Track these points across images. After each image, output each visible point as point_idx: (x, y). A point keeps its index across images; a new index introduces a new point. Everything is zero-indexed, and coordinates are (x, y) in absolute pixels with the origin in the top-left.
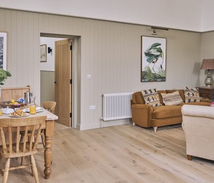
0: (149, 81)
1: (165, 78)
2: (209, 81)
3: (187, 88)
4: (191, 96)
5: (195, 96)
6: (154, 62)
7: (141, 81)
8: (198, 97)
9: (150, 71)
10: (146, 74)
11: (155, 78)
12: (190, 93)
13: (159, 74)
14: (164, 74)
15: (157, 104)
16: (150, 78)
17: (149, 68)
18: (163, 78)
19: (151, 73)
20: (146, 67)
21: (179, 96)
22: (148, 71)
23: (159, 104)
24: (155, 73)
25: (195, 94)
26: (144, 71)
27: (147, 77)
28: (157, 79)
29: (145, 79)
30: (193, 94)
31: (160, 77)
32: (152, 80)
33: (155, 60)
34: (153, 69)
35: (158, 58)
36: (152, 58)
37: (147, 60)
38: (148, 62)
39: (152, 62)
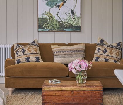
0: (50, 31)
1: (80, 27)
3: (102, 41)
5: (108, 53)
6: (59, 6)
7: (38, 31)
8: (113, 56)
9: (52, 18)
10: (44, 22)
11: (62, 27)
12: (101, 48)
13: (68, 22)
14: (78, 22)
15: (29, 58)
16: (53, 27)
17: (49, 13)
18: (76, 27)
19: (54, 21)
20: (45, 12)
21: (79, 51)
22: (49, 17)
23: (33, 58)
24: (61, 21)
25: (108, 50)
26: (41, 18)
27: (47, 25)
28: (66, 28)
29: (43, 28)
30: (105, 49)
31: (71, 26)
32: (56, 29)
33: (60, 4)
34: (57, 15)
35: (66, 1)
36: (56, 1)
37: (47, 4)
38: (49, 6)
39: (56, 6)
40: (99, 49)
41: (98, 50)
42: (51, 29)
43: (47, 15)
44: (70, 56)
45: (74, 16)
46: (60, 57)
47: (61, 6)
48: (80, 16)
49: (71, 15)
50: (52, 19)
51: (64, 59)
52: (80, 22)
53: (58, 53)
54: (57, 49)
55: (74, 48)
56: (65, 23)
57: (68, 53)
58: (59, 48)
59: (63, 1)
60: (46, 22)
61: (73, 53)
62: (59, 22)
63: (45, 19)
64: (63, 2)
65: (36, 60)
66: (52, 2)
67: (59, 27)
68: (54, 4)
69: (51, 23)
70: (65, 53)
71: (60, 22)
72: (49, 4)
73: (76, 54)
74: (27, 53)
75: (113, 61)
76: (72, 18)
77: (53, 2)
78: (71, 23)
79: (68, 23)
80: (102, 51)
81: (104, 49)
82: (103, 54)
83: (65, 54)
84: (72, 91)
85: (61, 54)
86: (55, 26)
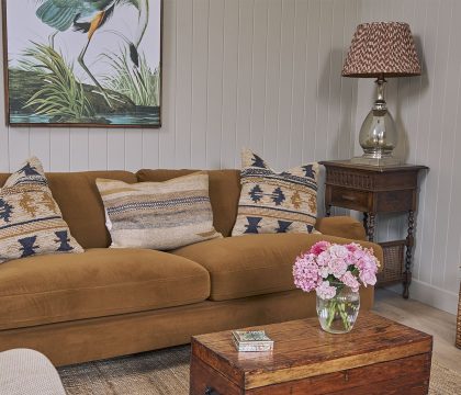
0: (55, 124)
1: (158, 110)
2: (377, 131)
3: (258, 162)
4: (266, 201)
5: (287, 204)
6: (85, 27)
7: (9, 123)
8: (302, 211)
9: (62, 71)
10: (33, 85)
11: (98, 111)
12: (262, 186)
13: (119, 91)
14: (153, 91)
15: (34, 239)
16: (64, 108)
17: (52, 53)
18: (144, 110)
19: (69, 84)
20: (34, 47)
21: (200, 199)
22: (49, 68)
23: (46, 240)
24: (94, 84)
25: (288, 194)
26: (21, 71)
27: (43, 101)
28: (111, 112)
29: (28, 111)
30: (278, 191)
31: (128, 107)
32: (78, 117)
33: (92, 17)
34: (81, 61)
35: (112, 9)
36: (76, 6)
37: (42, 13)
38: (48, 22)
39: (76, 25)
40: (257, 189)
41: (252, 193)
42: (58, 116)
43: (44, 60)
44: (174, 219)
45: (139, 69)
46: (142, 227)
47: (94, 25)
48: (158, 70)
49: (131, 64)
50: (61, 78)
51: (156, 231)
52: (157, 92)
53: (133, 212)
54: (124, 194)
55: (180, 190)
56: (110, 92)
57: (165, 210)
58: (130, 193)
59: (101, 9)
60: (39, 86)
61: (181, 207)
62: (88, 89)
63: (35, 74)
64: (100, 12)
65: (59, 245)
66: (63, 8)
67: (89, 108)
68: (70, 17)
69: (57, 92)
70: (157, 209)
71: (93, 88)
72: (49, 15)
73: (191, 212)
74: (21, 220)
75: (303, 228)
76: (132, 74)
77: (66, 7)
78: (130, 93)
79: (118, 93)
80: (268, 198)
81: (273, 188)
82: (273, 205)
83: (156, 215)
84: (345, 372)
85: (144, 215)
86: (72, 102)
